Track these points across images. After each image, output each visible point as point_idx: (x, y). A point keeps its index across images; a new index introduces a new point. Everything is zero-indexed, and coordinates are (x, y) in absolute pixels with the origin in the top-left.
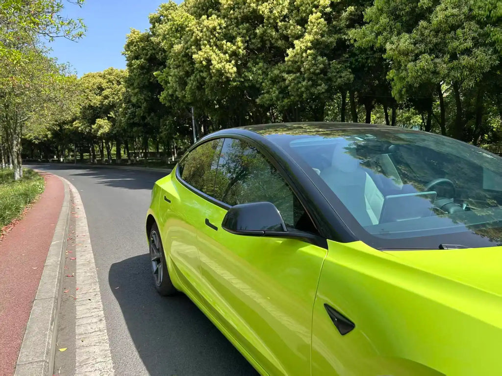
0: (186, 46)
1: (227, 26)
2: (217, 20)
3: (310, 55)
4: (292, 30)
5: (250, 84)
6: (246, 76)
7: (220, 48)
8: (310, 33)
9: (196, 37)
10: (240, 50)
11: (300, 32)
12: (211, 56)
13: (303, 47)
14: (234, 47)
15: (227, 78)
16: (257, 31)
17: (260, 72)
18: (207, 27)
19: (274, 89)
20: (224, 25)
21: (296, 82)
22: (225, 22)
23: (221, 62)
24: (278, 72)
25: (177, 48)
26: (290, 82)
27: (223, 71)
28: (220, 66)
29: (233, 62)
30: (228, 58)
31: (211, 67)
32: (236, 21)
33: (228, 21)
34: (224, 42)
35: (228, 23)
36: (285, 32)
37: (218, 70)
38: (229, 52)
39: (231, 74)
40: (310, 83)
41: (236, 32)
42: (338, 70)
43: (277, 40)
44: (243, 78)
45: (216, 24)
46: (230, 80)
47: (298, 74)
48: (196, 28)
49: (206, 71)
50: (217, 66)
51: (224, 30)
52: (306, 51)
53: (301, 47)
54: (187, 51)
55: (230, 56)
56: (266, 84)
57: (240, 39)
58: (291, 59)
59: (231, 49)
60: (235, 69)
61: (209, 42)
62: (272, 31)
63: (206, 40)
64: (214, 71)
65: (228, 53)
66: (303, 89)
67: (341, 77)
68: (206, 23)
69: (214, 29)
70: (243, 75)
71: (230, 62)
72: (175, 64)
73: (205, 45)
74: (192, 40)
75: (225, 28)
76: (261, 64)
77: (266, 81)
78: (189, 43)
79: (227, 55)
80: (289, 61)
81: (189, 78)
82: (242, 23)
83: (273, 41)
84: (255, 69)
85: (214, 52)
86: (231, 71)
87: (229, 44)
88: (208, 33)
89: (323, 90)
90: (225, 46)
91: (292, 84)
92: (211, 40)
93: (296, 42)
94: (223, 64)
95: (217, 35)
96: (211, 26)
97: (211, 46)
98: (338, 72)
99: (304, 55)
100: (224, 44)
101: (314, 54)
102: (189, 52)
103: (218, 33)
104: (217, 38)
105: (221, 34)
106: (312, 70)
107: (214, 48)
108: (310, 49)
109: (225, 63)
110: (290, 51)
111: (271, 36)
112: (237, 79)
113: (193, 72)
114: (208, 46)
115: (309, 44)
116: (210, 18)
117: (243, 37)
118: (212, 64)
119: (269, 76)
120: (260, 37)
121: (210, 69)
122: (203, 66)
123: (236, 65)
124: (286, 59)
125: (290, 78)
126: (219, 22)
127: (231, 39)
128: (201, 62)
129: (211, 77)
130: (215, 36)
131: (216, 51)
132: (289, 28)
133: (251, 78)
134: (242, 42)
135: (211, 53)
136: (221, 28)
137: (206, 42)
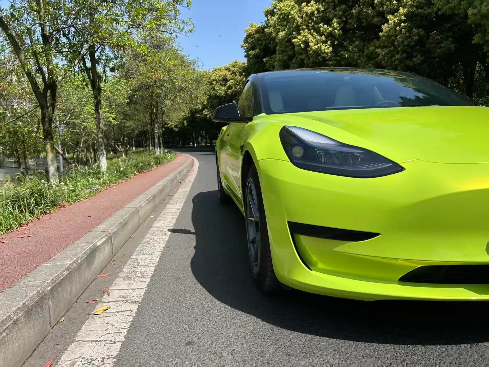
0: (289, 32)
1: (325, 10)
2: (315, 6)
3: (405, 27)
4: (388, 5)
5: (346, 62)
6: (342, 55)
7: (318, 31)
8: (404, 7)
9: (297, 23)
10: (336, 31)
11: (395, 7)
12: (309, 38)
13: (396, 21)
14: (330, 29)
15: (324, 57)
16: (354, 11)
17: (356, 50)
18: (306, 13)
19: (370, 64)
20: (322, 9)
21: (389, 56)
22: (323, 6)
23: (318, 44)
24: (374, 48)
25: (282, 34)
26: (384, 56)
27: (320, 52)
28: (316, 47)
29: (329, 42)
30: (324, 39)
31: (309, 49)
32: (333, 4)
33: (325, 5)
34: (321, 25)
35: (326, 7)
36: (381, 8)
37: (314, 51)
38: (325, 33)
39: (327, 53)
40: (405, 55)
41: (333, 15)
42: (437, 41)
43: (373, 17)
44: (340, 57)
45: (314, 9)
46: (327, 60)
47: (392, 48)
48: (298, 15)
49: (305, 53)
50: (313, 48)
51: (321, 14)
52: (399, 25)
53: (394, 21)
54: (289, 37)
55: (327, 37)
56: (362, 61)
57: (336, 20)
58: (385, 34)
59: (327, 31)
60: (331, 49)
61: (308, 27)
62: (369, 10)
63: (305, 25)
64: (311, 52)
65: (324, 35)
66: (397, 62)
67: (440, 48)
68: (305, 9)
69: (313, 13)
70: (339, 54)
71: (326, 42)
72: (280, 51)
73: (304, 29)
74: (294, 26)
75: (322, 12)
76: (357, 43)
77: (362, 58)
78: (291, 29)
79: (323, 37)
80: (383, 36)
81: (291, 62)
82: (339, 5)
83: (369, 19)
84: (351, 47)
85: (312, 35)
86: (327, 51)
87: (325, 26)
88: (307, 19)
89: (419, 62)
90: (321, 29)
91: (386, 58)
92: (310, 25)
93: (390, 17)
94: (319, 45)
95: (315, 19)
96: (309, 12)
97: (309, 30)
98: (438, 43)
99: (398, 28)
100: (321, 26)
101: (409, 27)
102: (291, 37)
103: (317, 17)
104: (315, 22)
105: (319, 18)
106: (405, 43)
107: (312, 31)
108: (404, 21)
109: (321, 44)
110: (384, 27)
111: (368, 14)
112: (333, 58)
113: (294, 55)
114: (306, 30)
115: (403, 17)
116: (309, 4)
117: (339, 18)
118: (309, 46)
119: (365, 53)
120: (356, 17)
121: (307, 51)
122: (301, 49)
123: (332, 45)
124: (381, 34)
125: (383, 53)
126: (317, 7)
127: (328, 22)
128: (300, 45)
129: (309, 59)
130: (313, 20)
131: (314, 33)
132: (385, 4)
133: (347, 56)
134: (338, 23)
135: (309, 36)
136: (318, 13)
137: (304, 27)
